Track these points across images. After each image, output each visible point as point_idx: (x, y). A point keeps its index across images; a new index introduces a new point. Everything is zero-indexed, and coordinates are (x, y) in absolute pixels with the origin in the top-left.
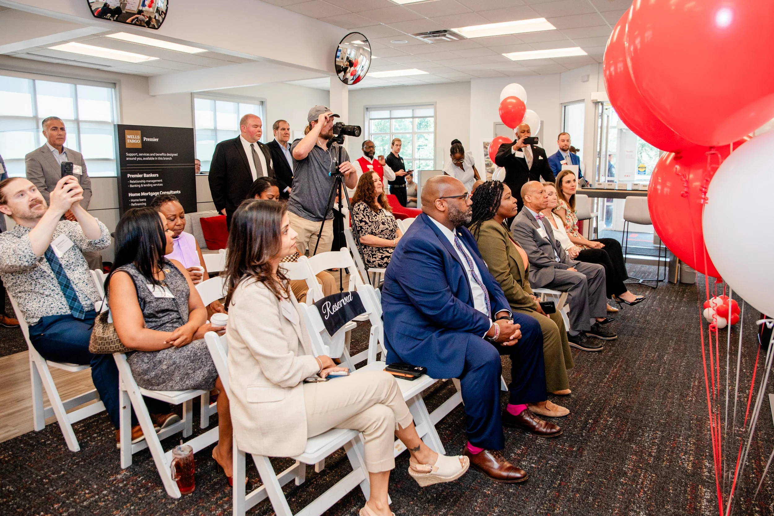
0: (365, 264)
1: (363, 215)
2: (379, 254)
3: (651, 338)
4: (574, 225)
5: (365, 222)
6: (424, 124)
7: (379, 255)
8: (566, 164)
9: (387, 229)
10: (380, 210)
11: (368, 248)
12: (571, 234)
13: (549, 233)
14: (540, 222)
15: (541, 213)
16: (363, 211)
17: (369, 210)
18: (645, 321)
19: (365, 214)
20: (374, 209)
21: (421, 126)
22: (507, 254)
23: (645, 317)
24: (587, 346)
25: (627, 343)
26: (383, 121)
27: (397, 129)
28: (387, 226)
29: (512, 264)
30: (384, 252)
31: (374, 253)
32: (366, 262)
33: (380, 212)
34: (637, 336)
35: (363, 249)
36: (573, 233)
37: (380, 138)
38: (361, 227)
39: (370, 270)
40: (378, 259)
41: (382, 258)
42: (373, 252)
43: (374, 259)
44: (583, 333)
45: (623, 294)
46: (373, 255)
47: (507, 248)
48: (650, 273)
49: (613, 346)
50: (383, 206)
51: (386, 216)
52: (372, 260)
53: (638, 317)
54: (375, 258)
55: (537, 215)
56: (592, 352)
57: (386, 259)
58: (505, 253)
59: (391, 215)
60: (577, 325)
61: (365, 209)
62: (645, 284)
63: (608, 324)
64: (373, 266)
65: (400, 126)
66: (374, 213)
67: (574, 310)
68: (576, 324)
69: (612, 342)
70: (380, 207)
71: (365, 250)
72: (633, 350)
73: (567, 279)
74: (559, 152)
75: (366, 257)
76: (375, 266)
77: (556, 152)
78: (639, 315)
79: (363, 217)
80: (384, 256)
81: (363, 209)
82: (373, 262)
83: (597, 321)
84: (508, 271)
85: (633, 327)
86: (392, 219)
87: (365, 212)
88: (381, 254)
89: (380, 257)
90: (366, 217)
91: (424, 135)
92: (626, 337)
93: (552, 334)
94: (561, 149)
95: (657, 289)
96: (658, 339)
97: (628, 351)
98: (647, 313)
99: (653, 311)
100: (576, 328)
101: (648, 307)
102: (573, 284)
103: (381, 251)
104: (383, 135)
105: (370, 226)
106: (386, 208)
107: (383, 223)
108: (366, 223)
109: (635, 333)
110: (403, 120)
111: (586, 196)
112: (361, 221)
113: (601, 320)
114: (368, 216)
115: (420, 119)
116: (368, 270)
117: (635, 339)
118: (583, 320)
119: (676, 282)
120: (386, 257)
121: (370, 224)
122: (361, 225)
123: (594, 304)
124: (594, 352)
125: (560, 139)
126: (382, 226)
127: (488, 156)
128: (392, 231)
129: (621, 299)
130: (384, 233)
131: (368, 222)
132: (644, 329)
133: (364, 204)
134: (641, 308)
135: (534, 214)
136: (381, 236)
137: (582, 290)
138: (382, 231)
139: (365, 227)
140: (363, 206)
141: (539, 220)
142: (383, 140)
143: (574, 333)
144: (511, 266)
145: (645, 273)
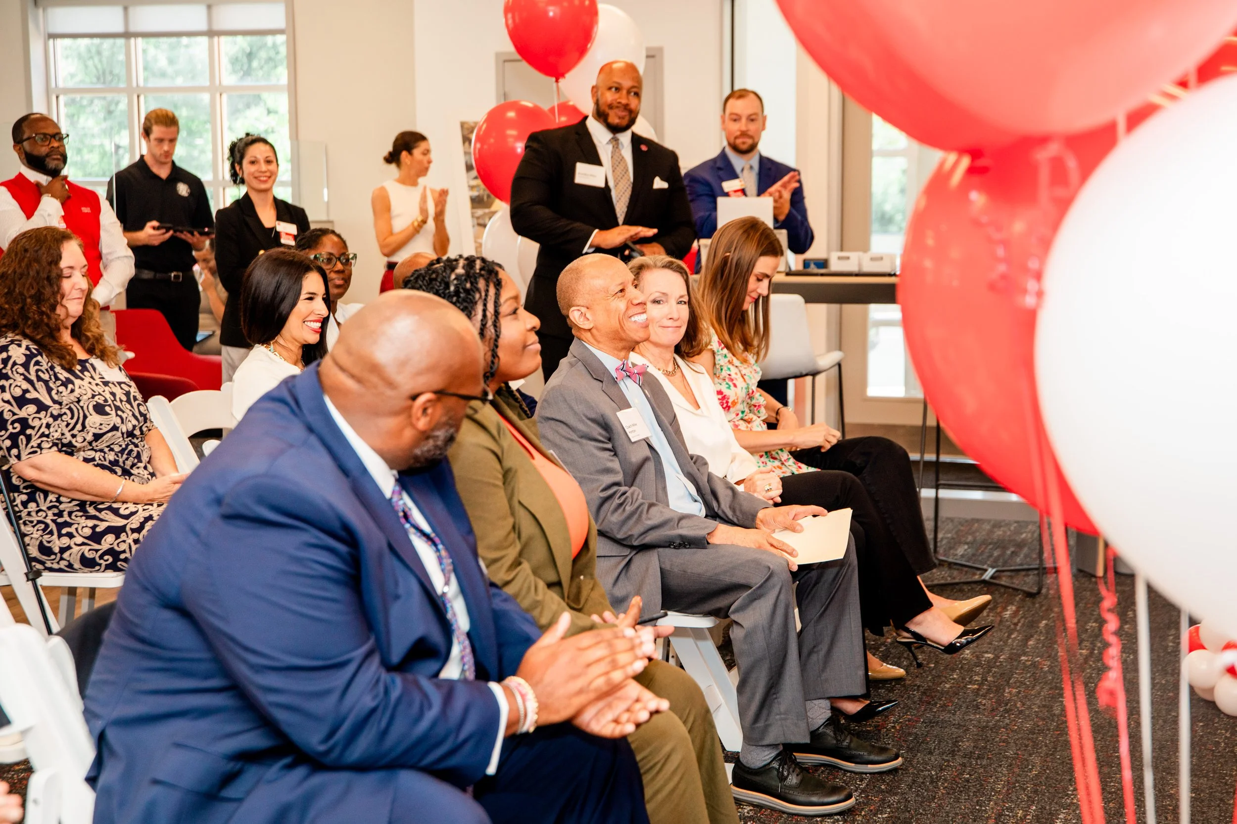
0: (29, 560)
1: (26, 379)
2: (83, 521)
3: (1016, 757)
4: (750, 396)
5: (36, 402)
6: (263, 54)
7: (83, 526)
8: (743, 192)
9: (115, 428)
10: (83, 363)
11: (40, 497)
12: (743, 426)
13: (666, 422)
14: (631, 390)
15: (634, 358)
16: (26, 365)
17: (44, 360)
18: (999, 703)
19: (33, 377)
20: (61, 358)
21: (255, 64)
22: (510, 500)
23: (999, 690)
24: (802, 798)
25: (938, 778)
26: (107, 43)
27: (163, 75)
28: (114, 420)
29: (528, 528)
30: (102, 515)
31: (66, 518)
32: (34, 552)
33: (84, 369)
34: (969, 755)
35: (25, 504)
36: (749, 421)
37: (98, 105)
38: (24, 423)
39: (47, 579)
40: (79, 540)
41: (96, 537)
42: (60, 514)
43: (65, 541)
44: (787, 752)
45: (919, 618)
46: (60, 526)
47: (507, 475)
48: (1020, 545)
49: (891, 792)
50: (91, 351)
51: (106, 384)
52: (56, 544)
53: (976, 692)
54: (70, 536)
55: (618, 363)
56: (824, 816)
57: (110, 538)
58: (502, 493)
59: (122, 377)
60: (767, 727)
61: (29, 357)
62: (1004, 581)
63: (878, 719)
64: (63, 564)
65: (171, 62)
66: (63, 375)
67: (754, 676)
68: (761, 724)
69: (888, 778)
70: (81, 355)
71: (32, 506)
72: (957, 800)
73: (725, 572)
74: (723, 155)
75: (35, 535)
76: (70, 566)
77: (712, 153)
78: (981, 684)
79: (25, 386)
80: (102, 526)
81: (22, 360)
82: (63, 550)
83: (834, 709)
84: (512, 553)
85: (959, 726)
86: (128, 394)
87: (33, 369)
88: (91, 523)
89: (88, 532)
90: (40, 385)
91: (265, 95)
92: (935, 759)
93: (668, 757)
94: (730, 144)
95: (1038, 599)
96: (1037, 761)
97: (940, 806)
98: (1005, 677)
99: (1026, 668)
100: (762, 739)
101: (1011, 659)
102: (747, 587)
103: (91, 511)
104: (109, 96)
105: (55, 418)
106: (103, 356)
107: (100, 409)
108: (41, 407)
109: (966, 745)
110: (185, 40)
111: (797, 299)
112: (21, 401)
113: (852, 708)
114: (46, 382)
115: (249, 38)
116: (40, 581)
117: (964, 765)
118: (783, 708)
119: (1100, 572)
120: (110, 530)
121: (55, 410)
122: (22, 414)
123: (822, 653)
124: (830, 815)
125: (728, 111)
126: (94, 420)
127: (474, 173)
128: (130, 434)
129: (916, 635)
130: (102, 444)
131: (48, 401)
132: (996, 728)
133: (25, 343)
134: (989, 661)
135: (610, 362)
136: (91, 454)
137: (775, 605)
138: (97, 437)
139: (39, 421)
140: (23, 350)
141: (629, 382)
142: (110, 112)
143: (760, 758)
144: (524, 535)
145: (1005, 548)
